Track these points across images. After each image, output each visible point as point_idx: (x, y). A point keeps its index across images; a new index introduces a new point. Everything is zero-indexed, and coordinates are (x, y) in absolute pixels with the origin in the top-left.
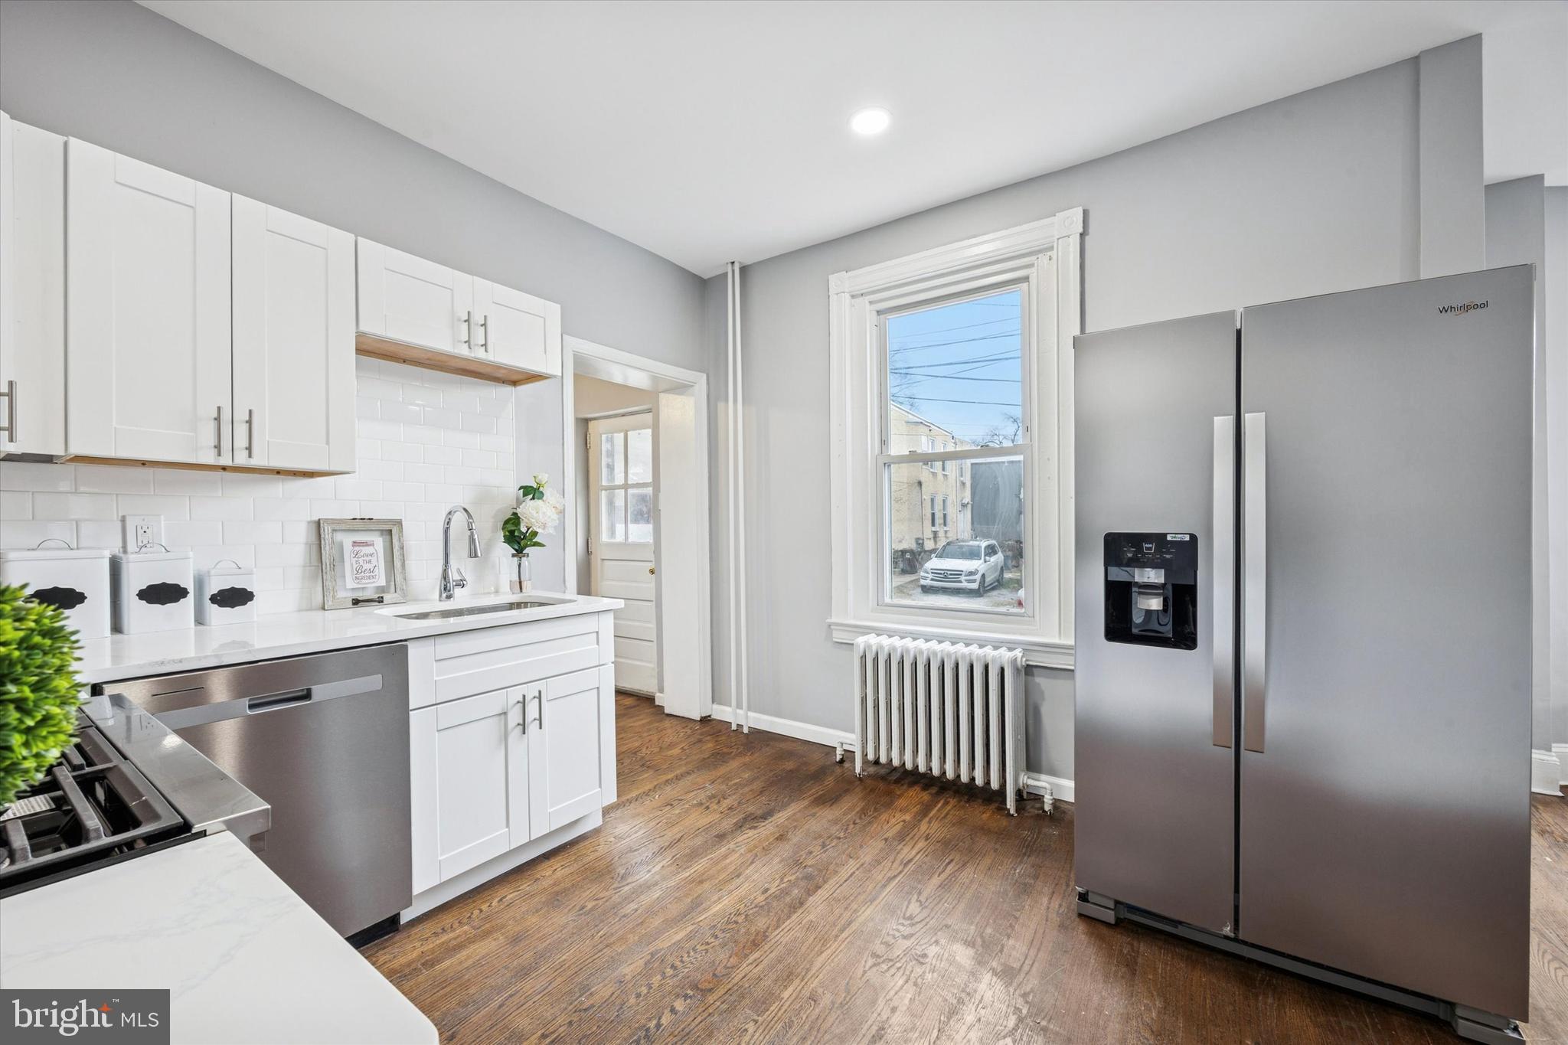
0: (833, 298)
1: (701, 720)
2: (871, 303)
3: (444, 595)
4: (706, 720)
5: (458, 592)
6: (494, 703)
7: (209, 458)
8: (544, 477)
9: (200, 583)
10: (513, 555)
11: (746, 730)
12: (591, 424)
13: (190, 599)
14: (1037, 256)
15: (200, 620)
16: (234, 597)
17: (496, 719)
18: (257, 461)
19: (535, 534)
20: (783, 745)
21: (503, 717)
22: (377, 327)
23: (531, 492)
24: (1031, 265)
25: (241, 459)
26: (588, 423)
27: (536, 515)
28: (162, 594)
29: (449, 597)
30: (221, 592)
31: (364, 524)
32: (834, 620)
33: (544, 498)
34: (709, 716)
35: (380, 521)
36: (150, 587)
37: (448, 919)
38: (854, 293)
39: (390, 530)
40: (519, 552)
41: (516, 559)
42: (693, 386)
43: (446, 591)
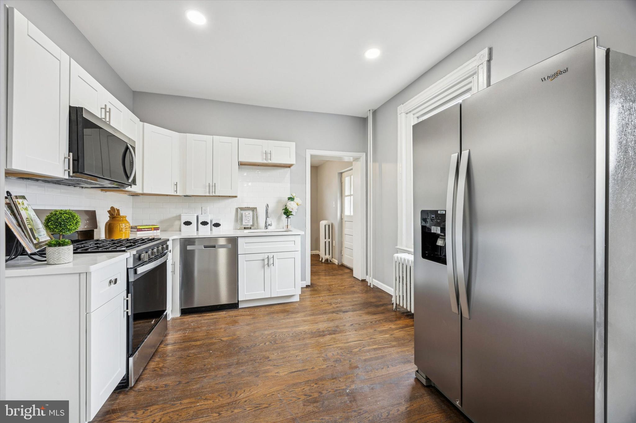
0: (399, 116)
1: (362, 281)
2: (414, 114)
3: (265, 228)
4: (364, 281)
5: (269, 227)
6: (261, 257)
7: (208, 194)
8: (294, 195)
9: (211, 221)
10: (286, 218)
11: (372, 286)
12: (343, 174)
13: (209, 225)
14: (472, 77)
15: (211, 230)
16: (217, 225)
17: (261, 261)
18: (217, 194)
19: (292, 212)
20: (379, 294)
21: (263, 261)
22: (243, 159)
23: (291, 199)
24: (471, 82)
25: (214, 194)
26: (342, 174)
27: (292, 206)
28: (205, 223)
29: (267, 229)
30: (215, 224)
31: (248, 209)
32: (398, 247)
33: (295, 200)
34: (365, 280)
35: (251, 208)
36: (202, 222)
37: (247, 310)
38: (406, 112)
39: (254, 209)
40: (288, 216)
41: (287, 219)
42: (360, 158)
43: (266, 227)
